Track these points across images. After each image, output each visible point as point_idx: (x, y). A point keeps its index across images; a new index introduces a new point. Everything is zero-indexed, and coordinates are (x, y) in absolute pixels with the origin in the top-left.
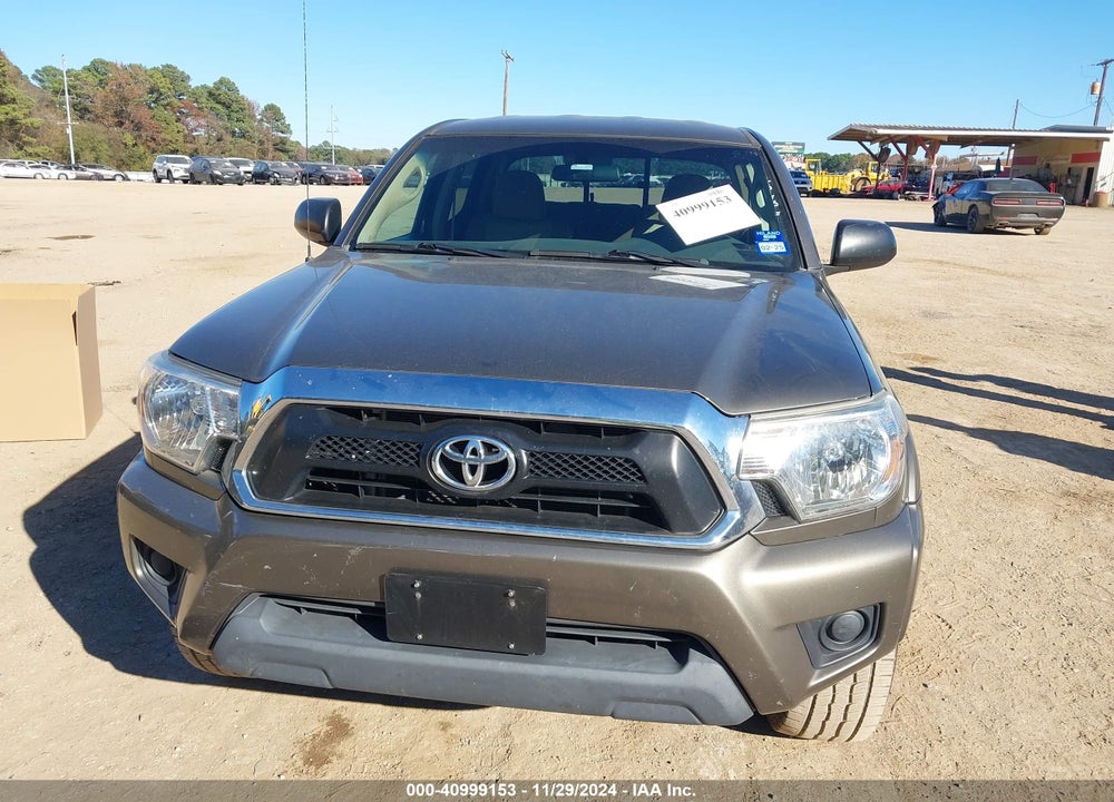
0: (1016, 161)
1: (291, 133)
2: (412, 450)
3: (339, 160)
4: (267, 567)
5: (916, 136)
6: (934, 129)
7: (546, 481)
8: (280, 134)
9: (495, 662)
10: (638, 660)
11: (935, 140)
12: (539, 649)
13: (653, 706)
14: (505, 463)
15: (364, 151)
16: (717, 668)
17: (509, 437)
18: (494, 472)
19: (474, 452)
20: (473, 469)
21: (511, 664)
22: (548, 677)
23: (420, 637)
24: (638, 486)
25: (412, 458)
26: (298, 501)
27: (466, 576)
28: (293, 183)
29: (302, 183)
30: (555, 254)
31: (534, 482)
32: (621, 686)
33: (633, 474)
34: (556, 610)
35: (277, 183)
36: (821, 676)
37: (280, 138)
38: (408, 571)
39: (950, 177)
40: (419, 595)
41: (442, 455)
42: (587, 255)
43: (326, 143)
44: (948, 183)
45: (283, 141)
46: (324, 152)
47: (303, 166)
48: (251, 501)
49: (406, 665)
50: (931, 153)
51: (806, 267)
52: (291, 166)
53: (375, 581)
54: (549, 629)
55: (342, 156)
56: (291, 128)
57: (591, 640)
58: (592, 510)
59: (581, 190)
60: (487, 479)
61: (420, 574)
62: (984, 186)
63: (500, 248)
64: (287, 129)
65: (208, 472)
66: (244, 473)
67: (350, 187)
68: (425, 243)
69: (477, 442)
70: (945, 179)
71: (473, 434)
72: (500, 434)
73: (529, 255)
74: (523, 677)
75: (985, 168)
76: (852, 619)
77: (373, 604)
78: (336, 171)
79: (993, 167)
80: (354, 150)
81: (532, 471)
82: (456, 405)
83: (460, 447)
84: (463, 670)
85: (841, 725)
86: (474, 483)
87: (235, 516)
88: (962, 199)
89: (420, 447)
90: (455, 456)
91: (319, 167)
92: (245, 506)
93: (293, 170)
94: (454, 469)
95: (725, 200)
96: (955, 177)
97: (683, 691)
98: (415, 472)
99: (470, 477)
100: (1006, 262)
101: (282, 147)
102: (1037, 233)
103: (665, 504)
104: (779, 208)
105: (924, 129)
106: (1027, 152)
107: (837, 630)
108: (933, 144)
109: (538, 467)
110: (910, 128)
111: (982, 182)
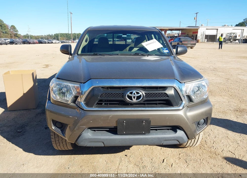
0: (182, 34)
1: (18, 32)
2: (121, 94)
3: (31, 38)
4: (91, 122)
5: (162, 29)
6: (164, 27)
7: (149, 99)
8: (15, 32)
9: (140, 136)
10: (167, 133)
11: (166, 30)
12: (149, 132)
13: (170, 141)
14: (141, 95)
15: (37, 36)
16: (183, 132)
17: (141, 90)
18: (138, 98)
19: (134, 94)
20: (134, 97)
21: (143, 136)
22: (150, 138)
23: (124, 133)
24: (167, 98)
25: (121, 96)
26: (96, 107)
27: (134, 119)
28: (21, 44)
29: (23, 44)
30: (123, 54)
31: (147, 99)
32: (165, 138)
33: (166, 96)
34: (152, 124)
35: (16, 44)
36: (199, 132)
37: (16, 33)
38: (123, 119)
39: (169, 37)
40: (125, 124)
41: (128, 95)
42: (130, 54)
43: (27, 34)
44: (169, 39)
45: (16, 34)
46: (27, 36)
47: (22, 40)
48: (86, 108)
49: (121, 139)
50: (165, 32)
51: (173, 55)
52: (20, 40)
53: (115, 122)
54: (151, 129)
55: (32, 37)
56: (18, 31)
57: (156, 130)
58: (156, 104)
59: (125, 42)
60: (137, 99)
61: (125, 120)
62: (180, 39)
63: (111, 53)
64: (17, 31)
65: (72, 103)
66: (83, 103)
67: (35, 44)
68: (95, 53)
69: (134, 92)
70: (168, 38)
71: (134, 90)
72: (139, 90)
73: (118, 54)
74: (146, 138)
75: (176, 35)
76: (202, 121)
77: (113, 127)
78: (31, 41)
79: (177, 35)
80: (35, 36)
81: (146, 97)
82: (129, 85)
83: (131, 93)
84: (133, 138)
85: (193, 143)
86: (135, 100)
87: (82, 112)
88: (176, 42)
89: (123, 94)
90: (130, 95)
91: (27, 40)
92: (85, 109)
93: (20, 41)
94: (130, 98)
95: (155, 42)
96: (170, 37)
97: (177, 137)
98: (122, 99)
99: (134, 99)
100: (188, 55)
101: (16, 35)
102: (191, 48)
103: (172, 101)
104: (166, 43)
105: (163, 27)
106: (184, 32)
107: (200, 123)
108: (166, 31)
109: (147, 96)
110: (161, 27)
111: (179, 38)
